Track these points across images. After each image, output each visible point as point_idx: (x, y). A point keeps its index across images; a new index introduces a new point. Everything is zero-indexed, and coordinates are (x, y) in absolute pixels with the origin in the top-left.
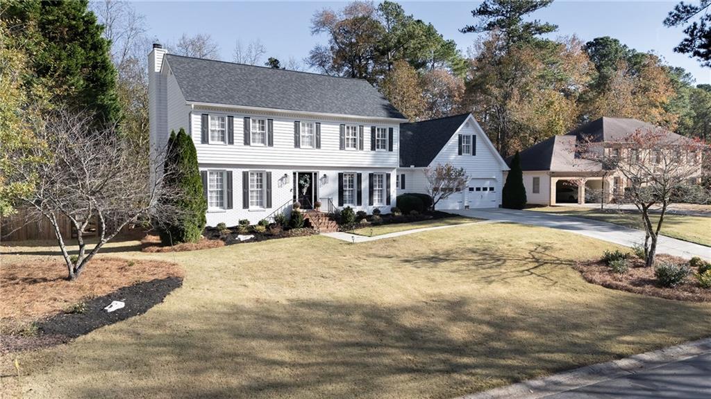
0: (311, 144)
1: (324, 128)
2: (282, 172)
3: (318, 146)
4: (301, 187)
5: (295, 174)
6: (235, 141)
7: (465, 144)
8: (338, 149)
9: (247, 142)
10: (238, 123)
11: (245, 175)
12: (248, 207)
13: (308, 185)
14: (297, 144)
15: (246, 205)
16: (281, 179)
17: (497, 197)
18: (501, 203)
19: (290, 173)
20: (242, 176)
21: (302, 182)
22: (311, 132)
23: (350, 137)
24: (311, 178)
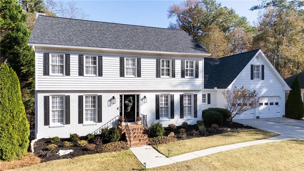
0: (134, 74)
1: (144, 62)
2: (110, 95)
3: (139, 75)
4: (126, 106)
5: (121, 96)
6: (71, 73)
7: (256, 72)
8: (155, 77)
9: (81, 73)
10: (74, 59)
11: (80, 99)
12: (82, 123)
13: (131, 104)
14: (122, 74)
15: (81, 121)
16: (110, 100)
17: (281, 109)
18: (284, 114)
19: (117, 96)
20: (78, 99)
21: (127, 102)
22: (134, 65)
23: (165, 68)
24: (134, 99)
